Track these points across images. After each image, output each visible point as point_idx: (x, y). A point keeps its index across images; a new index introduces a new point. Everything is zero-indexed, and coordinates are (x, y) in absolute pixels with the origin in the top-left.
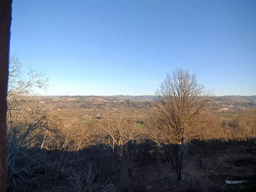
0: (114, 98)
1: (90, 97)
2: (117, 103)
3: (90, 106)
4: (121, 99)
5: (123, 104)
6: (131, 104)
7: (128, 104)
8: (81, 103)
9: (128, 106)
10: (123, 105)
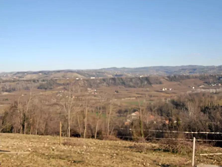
0: (99, 72)
1: (59, 72)
2: (96, 80)
3: (52, 87)
4: (109, 74)
5: (105, 81)
6: (117, 81)
7: (113, 82)
8: (40, 82)
9: (114, 84)
10: (105, 84)
